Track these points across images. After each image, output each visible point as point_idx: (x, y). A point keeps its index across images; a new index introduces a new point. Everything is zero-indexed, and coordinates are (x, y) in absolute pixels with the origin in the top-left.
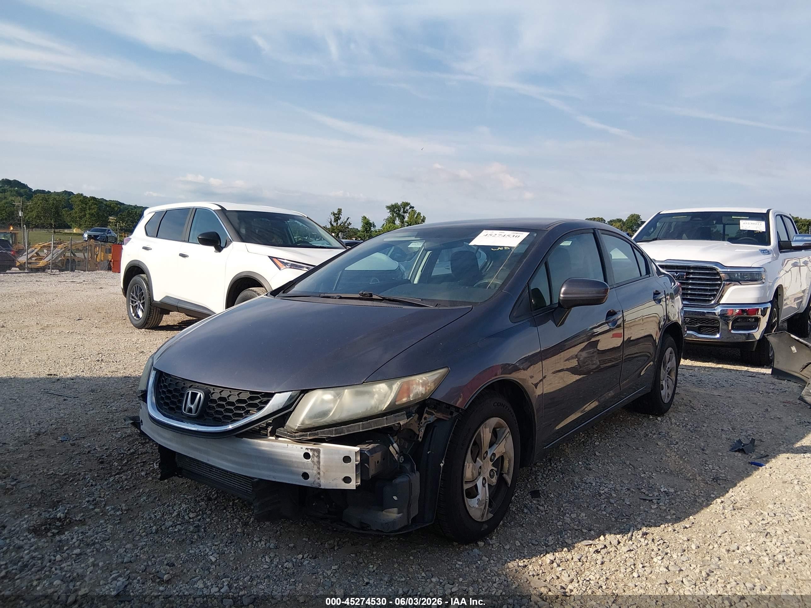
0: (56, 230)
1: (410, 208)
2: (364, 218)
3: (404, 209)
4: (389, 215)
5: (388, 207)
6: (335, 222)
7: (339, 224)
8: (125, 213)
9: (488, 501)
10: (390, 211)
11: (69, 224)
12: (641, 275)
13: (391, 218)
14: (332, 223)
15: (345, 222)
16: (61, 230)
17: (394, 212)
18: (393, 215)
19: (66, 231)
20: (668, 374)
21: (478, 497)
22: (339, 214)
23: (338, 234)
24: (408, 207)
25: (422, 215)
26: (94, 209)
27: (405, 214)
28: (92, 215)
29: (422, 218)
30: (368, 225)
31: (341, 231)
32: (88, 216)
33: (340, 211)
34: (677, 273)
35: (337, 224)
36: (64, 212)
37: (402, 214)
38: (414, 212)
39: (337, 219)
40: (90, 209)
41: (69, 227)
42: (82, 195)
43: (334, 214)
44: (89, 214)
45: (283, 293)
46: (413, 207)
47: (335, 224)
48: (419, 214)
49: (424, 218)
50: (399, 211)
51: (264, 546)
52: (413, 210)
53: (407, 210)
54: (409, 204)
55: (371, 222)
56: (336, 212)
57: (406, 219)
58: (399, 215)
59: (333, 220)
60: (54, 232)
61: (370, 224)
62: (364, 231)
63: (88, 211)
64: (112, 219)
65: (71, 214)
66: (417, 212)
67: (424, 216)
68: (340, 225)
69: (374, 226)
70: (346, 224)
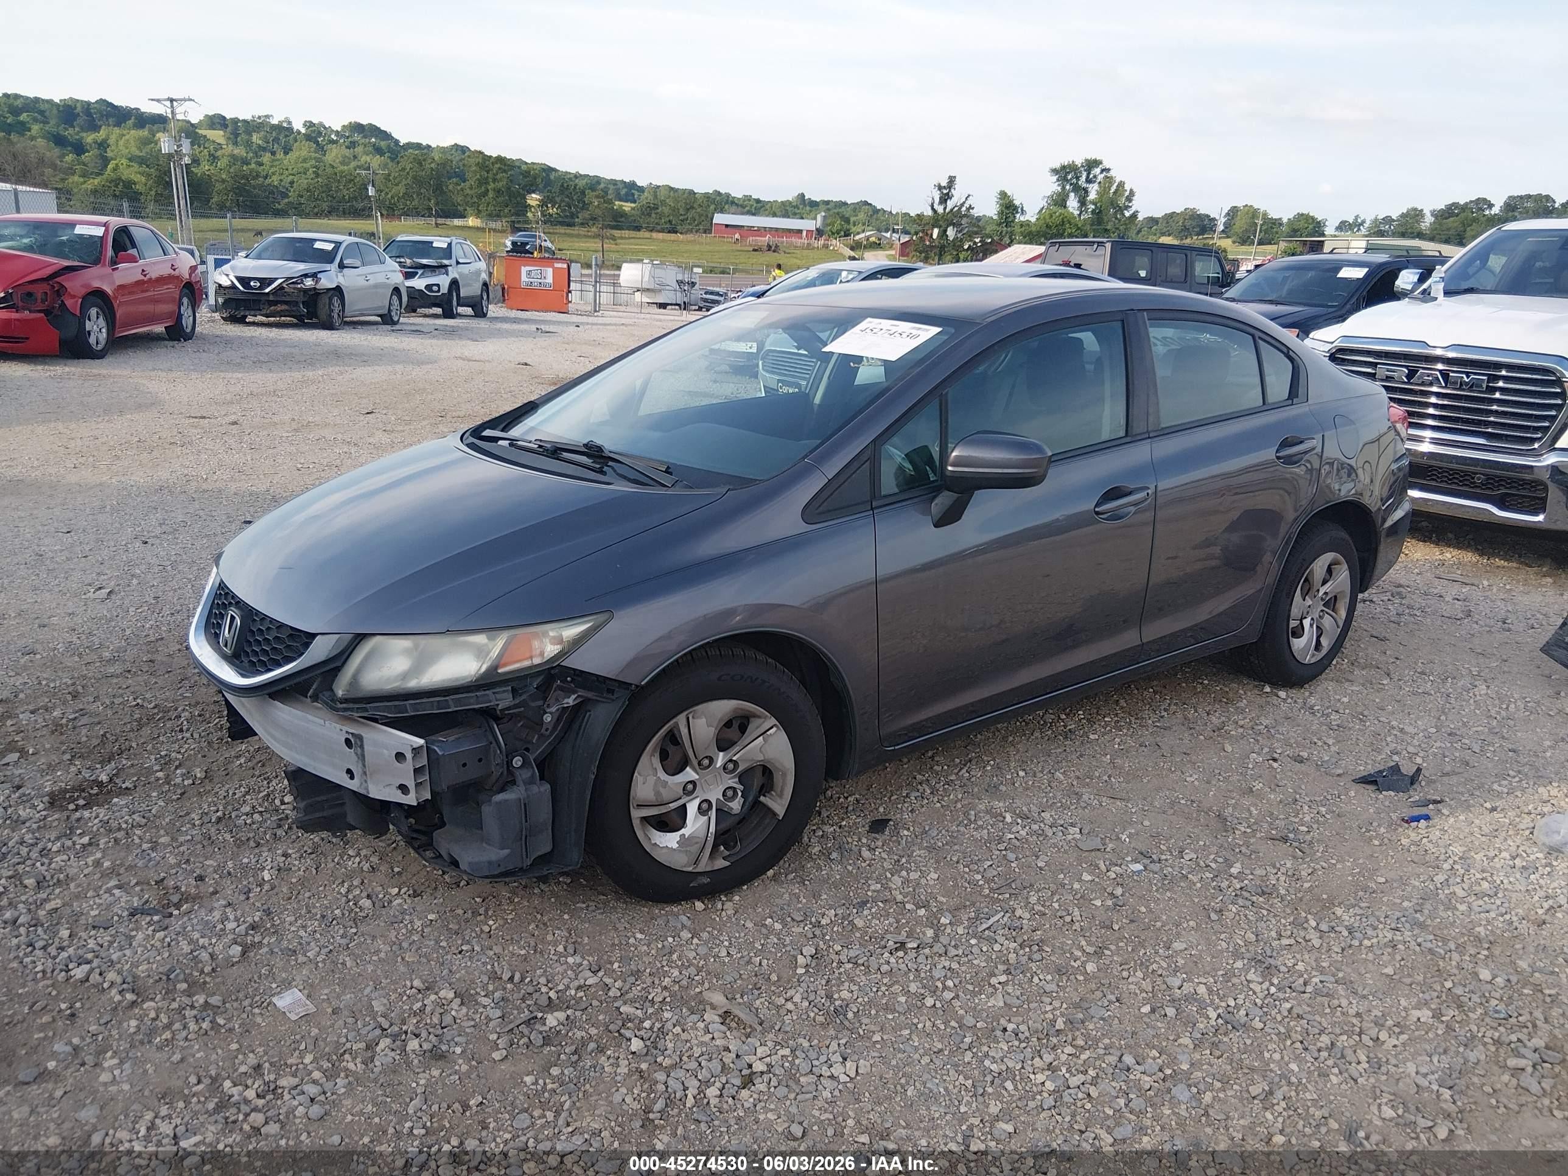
0: (440, 221)
1: (1102, 171)
2: (1003, 195)
3: (1089, 174)
4: (1056, 188)
5: (1055, 171)
6: (940, 203)
7: (948, 210)
8: (556, 189)
9: (711, 839)
10: (1058, 180)
11: (460, 208)
12: (1264, 403)
13: (1059, 194)
14: (936, 206)
15: (962, 205)
16: (448, 221)
17: (1067, 181)
18: (1064, 188)
19: (457, 222)
20: (1324, 605)
21: (683, 831)
22: (950, 188)
23: (945, 231)
24: (1097, 171)
25: (1127, 187)
26: (501, 180)
27: (1091, 185)
28: (498, 192)
29: (1127, 193)
30: (1008, 207)
31: (954, 225)
32: (491, 194)
33: (952, 180)
34: (1468, 374)
35: (945, 209)
36: (451, 185)
37: (1084, 185)
38: (1109, 180)
39: (944, 199)
40: (494, 180)
41: (462, 216)
42: (481, 153)
43: (940, 188)
44: (494, 190)
45: (502, 431)
46: (1108, 170)
47: (940, 209)
48: (1121, 184)
49: (1132, 193)
50: (1078, 178)
51: (356, 865)
52: (1107, 177)
53: (1095, 177)
54: (1101, 163)
55: (1017, 203)
56: (944, 183)
57: (1092, 196)
58: (1076, 188)
59: (937, 200)
60: (437, 225)
61: (1015, 208)
62: (1001, 223)
63: (492, 186)
64: (534, 199)
65: (462, 190)
66: (1118, 180)
67: (1131, 190)
68: (952, 210)
69: (1023, 212)
70: (964, 209)
